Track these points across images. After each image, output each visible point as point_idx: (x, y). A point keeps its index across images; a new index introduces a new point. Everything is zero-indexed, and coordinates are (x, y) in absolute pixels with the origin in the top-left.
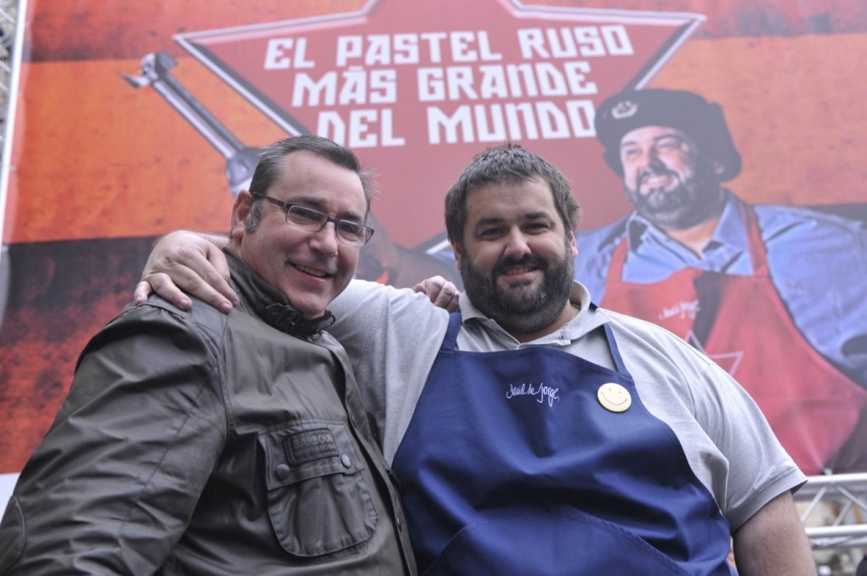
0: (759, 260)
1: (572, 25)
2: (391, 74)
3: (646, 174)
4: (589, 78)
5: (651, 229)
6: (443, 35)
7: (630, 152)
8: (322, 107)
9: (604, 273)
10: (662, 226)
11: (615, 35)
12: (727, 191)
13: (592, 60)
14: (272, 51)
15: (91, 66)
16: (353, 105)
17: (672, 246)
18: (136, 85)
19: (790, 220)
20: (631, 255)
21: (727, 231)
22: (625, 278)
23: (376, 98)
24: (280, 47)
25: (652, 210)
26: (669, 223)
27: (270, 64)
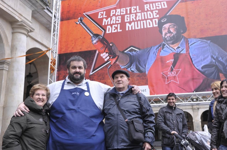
0: (187, 50)
1: (155, 2)
2: (120, 17)
3: (167, 33)
4: (158, 14)
5: (166, 45)
6: (130, 8)
7: (164, 29)
8: (108, 25)
9: (156, 54)
10: (169, 44)
11: (164, 3)
12: (183, 36)
13: (158, 10)
14: (100, 15)
15: (70, 21)
16: (113, 24)
17: (170, 48)
18: (77, 24)
19: (195, 41)
20: (162, 50)
21: (182, 44)
22: (160, 55)
23: (117, 22)
24: (101, 14)
25: (167, 41)
26: (170, 43)
27: (99, 17)
